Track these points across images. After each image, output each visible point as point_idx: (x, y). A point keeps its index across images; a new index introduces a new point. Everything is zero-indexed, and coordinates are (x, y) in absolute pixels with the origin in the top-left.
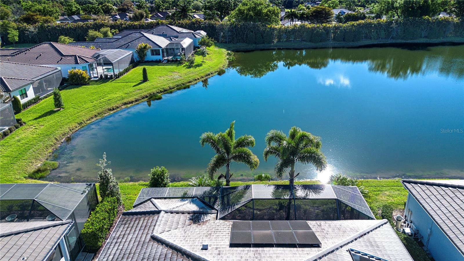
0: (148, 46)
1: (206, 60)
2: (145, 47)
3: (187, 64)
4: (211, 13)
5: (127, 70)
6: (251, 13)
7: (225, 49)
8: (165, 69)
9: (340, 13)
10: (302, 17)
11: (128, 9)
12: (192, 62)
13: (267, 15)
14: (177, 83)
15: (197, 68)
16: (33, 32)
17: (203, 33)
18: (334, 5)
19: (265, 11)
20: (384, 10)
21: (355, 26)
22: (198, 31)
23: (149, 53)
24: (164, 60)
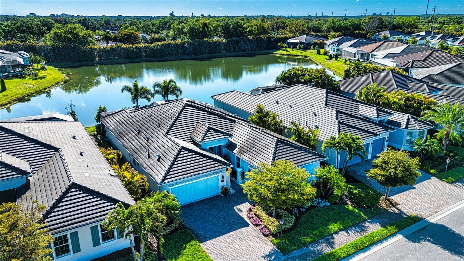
3: (31, 77)
6: (69, 35)
10: (115, 40)
13: (84, 37)
19: (82, 34)
20: (177, 34)
21: (159, 46)
24: (3, 76)
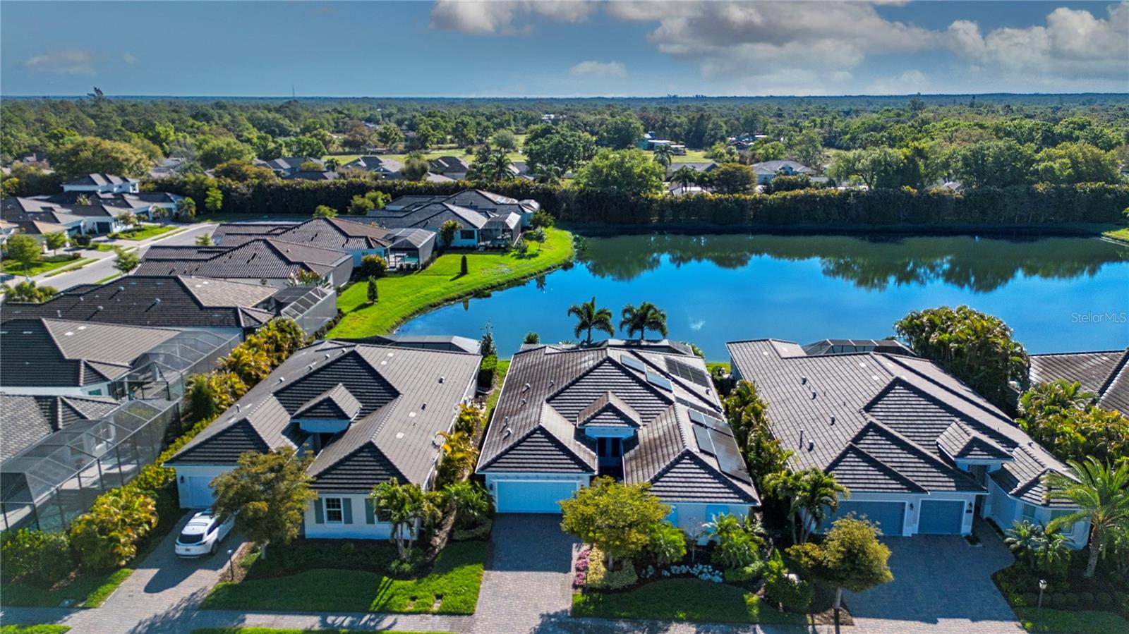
0: (458, 224)
1: (544, 247)
2: (454, 227)
3: (516, 253)
4: (545, 168)
5: (432, 260)
6: (614, 172)
7: (570, 231)
8: (487, 259)
9: (783, 168)
11: (365, 142)
12: (524, 250)
13: (640, 176)
14: (507, 278)
15: (532, 259)
16: (244, 194)
17: (535, 205)
18: (777, 151)
19: (637, 170)
21: (787, 199)
22: (526, 201)
23: (457, 235)
